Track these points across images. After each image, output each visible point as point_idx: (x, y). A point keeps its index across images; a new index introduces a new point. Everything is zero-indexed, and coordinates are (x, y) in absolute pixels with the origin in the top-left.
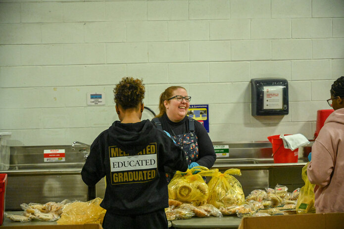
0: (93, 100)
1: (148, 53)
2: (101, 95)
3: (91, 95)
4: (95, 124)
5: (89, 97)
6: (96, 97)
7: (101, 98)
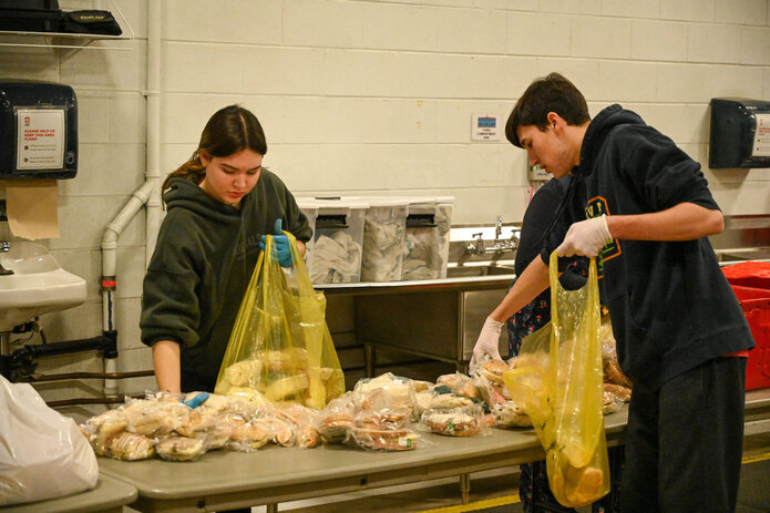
0: (481, 130)
1: (571, 37)
2: (494, 119)
3: (480, 119)
4: (482, 181)
5: (476, 122)
6: (486, 122)
7: (494, 125)
